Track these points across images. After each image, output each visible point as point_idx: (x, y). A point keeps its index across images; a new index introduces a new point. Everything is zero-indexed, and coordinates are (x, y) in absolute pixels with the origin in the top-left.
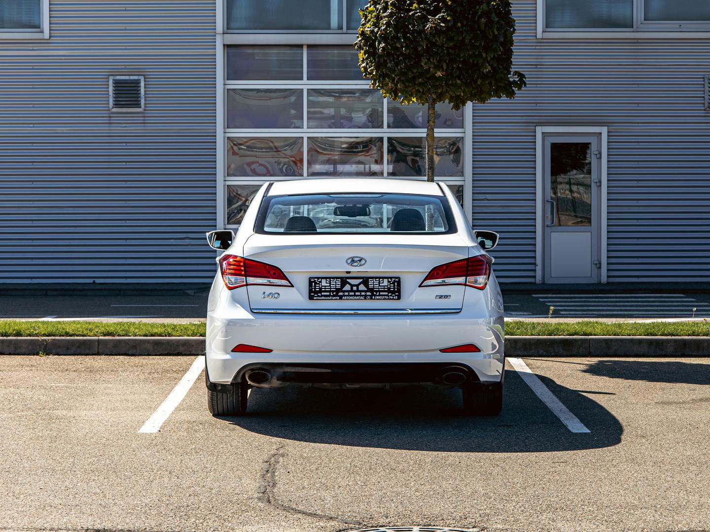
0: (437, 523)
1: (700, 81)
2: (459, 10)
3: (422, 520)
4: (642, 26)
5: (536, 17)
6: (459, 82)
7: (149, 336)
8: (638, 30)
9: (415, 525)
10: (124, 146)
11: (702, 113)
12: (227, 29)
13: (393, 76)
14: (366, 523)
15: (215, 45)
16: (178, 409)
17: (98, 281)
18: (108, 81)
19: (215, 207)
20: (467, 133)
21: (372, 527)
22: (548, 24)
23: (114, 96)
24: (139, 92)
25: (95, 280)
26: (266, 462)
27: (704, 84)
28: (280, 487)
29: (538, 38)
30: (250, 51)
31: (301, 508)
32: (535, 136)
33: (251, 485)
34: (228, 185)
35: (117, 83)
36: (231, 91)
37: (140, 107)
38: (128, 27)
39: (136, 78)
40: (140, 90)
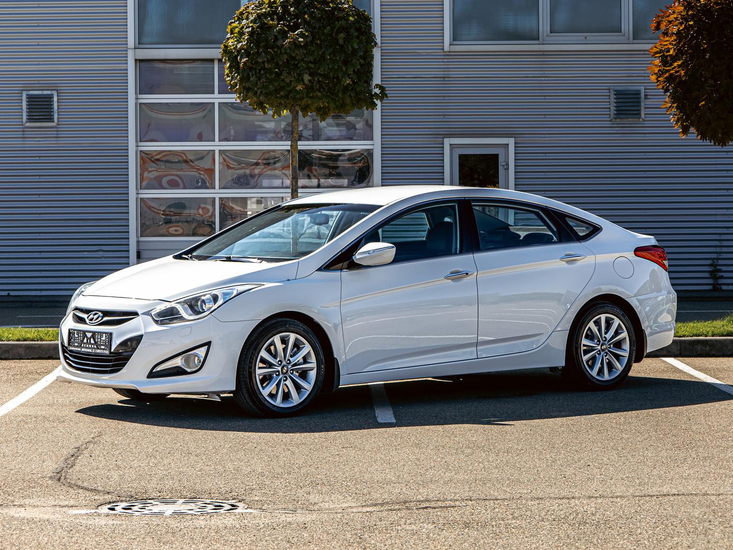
0: (203, 497)
1: (606, 92)
2: (317, 26)
3: (190, 494)
4: (548, 38)
5: (443, 30)
6: (319, 94)
7: (22, 341)
8: (545, 42)
9: (182, 498)
10: (37, 160)
11: (608, 124)
12: (139, 44)
13: (256, 89)
14: (137, 497)
15: (127, 60)
16: (22, 405)
17: (12, 293)
18: (22, 96)
19: (128, 219)
20: (375, 145)
21: (141, 500)
22: (455, 37)
23: (28, 110)
24: (52, 107)
25: (9, 292)
26: (77, 448)
27: (609, 96)
28: (77, 468)
29: (445, 50)
30: (162, 65)
31: (85, 484)
32: (443, 147)
33: (51, 466)
34: (140, 198)
35: (30, 97)
36: (143, 106)
37: (54, 122)
38: (41, 42)
39: (49, 92)
40: (53, 105)
